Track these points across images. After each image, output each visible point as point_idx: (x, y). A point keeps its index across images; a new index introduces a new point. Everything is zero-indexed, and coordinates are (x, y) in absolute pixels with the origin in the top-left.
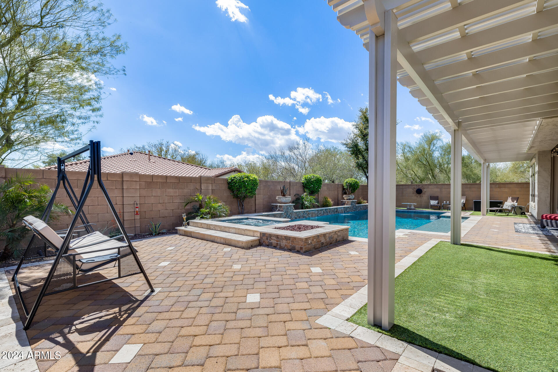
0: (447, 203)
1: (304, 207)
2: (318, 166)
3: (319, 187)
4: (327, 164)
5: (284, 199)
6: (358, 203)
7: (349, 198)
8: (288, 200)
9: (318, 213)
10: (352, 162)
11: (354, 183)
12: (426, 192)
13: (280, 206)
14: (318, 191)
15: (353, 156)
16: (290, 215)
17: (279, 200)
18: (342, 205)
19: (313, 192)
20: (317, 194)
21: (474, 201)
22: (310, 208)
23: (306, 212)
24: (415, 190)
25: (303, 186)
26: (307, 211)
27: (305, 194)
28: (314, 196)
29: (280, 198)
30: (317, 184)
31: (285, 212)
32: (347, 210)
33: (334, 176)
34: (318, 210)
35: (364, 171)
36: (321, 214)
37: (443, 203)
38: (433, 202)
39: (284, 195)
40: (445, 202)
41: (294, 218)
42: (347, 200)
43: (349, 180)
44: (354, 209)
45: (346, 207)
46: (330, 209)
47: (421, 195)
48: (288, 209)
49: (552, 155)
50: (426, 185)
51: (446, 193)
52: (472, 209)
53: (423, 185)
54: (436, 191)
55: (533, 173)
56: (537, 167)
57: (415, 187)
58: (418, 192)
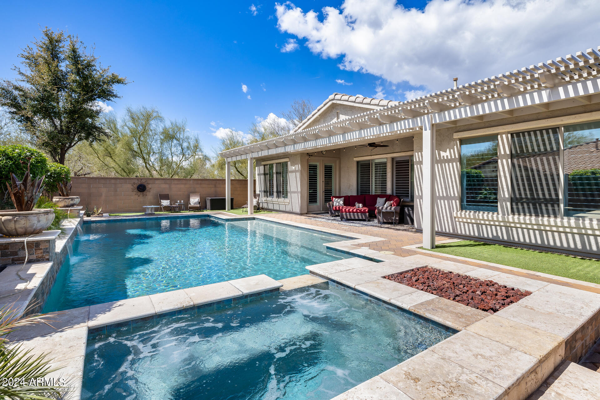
0: (181, 203)
12: (151, 188)
21: (210, 199)
24: (135, 186)
38: (165, 203)
40: (178, 201)
47: (145, 193)
49: (307, 157)
50: (151, 179)
51: (176, 190)
52: (205, 208)
53: (147, 179)
54: (164, 188)
55: (274, 171)
56: (298, 167)
57: (136, 182)
58: (141, 189)
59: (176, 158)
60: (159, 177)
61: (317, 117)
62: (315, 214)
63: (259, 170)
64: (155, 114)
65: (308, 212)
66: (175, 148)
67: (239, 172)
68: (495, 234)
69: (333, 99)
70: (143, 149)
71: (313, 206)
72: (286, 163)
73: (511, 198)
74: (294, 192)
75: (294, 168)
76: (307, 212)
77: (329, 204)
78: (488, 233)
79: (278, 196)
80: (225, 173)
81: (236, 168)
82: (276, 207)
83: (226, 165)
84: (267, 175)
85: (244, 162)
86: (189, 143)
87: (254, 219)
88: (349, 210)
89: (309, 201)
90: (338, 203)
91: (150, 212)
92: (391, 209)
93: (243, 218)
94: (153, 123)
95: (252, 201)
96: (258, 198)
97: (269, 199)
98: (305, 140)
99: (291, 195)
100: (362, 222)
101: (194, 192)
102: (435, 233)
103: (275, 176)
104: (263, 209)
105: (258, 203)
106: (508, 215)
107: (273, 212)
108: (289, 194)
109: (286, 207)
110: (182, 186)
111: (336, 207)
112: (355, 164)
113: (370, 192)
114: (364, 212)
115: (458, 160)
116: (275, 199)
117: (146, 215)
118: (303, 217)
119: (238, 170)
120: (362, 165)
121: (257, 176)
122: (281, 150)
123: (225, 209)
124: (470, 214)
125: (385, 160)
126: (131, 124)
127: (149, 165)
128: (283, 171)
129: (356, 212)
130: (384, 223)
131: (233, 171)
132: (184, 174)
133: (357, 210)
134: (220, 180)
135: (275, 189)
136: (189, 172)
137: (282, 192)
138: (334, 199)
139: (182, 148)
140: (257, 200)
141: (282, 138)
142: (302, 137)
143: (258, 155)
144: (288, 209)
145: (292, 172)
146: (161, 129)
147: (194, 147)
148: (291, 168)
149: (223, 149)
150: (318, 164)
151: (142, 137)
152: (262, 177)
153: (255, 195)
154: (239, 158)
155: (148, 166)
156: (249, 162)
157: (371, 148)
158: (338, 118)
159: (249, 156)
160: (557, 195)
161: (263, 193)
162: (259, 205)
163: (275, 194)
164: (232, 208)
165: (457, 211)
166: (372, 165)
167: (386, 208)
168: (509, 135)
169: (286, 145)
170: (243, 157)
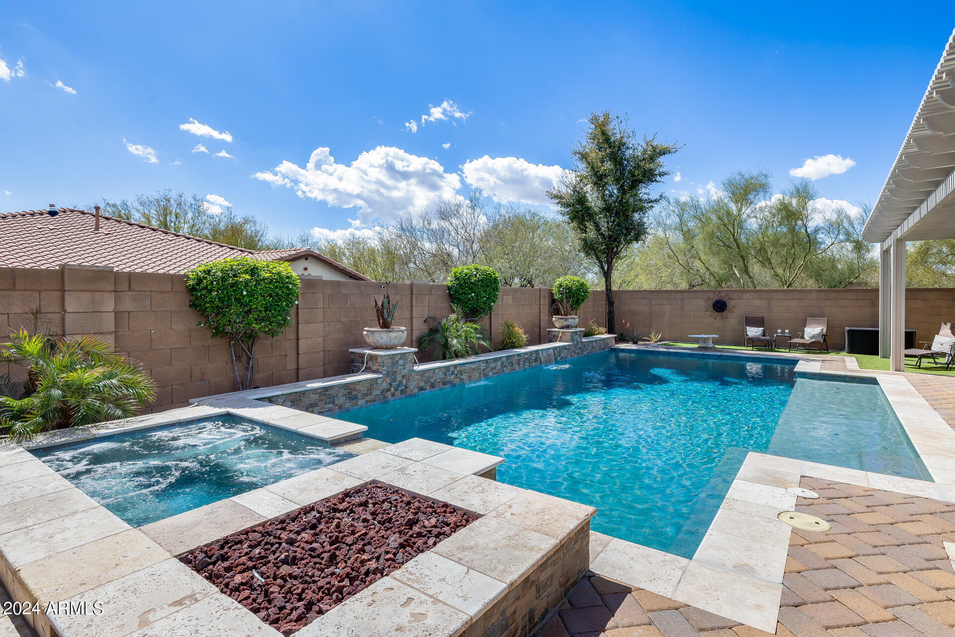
0: (784, 333)
1: (450, 353)
2: (499, 248)
3: (492, 297)
4: (517, 244)
5: (382, 336)
6: (587, 335)
7: (566, 323)
8: (396, 337)
9: (487, 367)
10: (572, 238)
11: (577, 286)
12: (734, 307)
13: (372, 358)
14: (490, 309)
15: (574, 224)
16: (404, 382)
17: (369, 340)
18: (550, 341)
19: (477, 311)
20: (487, 317)
21: (848, 331)
22: (463, 356)
23: (452, 369)
24: (709, 302)
25: (450, 295)
26: (455, 366)
27: (453, 316)
28: (475, 322)
29: (373, 332)
30: (485, 291)
31: (387, 375)
32: (562, 354)
33: (532, 270)
34: (487, 361)
35: (598, 258)
36: (495, 371)
37: (777, 333)
38: (753, 332)
39: (386, 325)
40: (779, 331)
41: (416, 390)
42: (562, 328)
43: (566, 280)
44: (577, 351)
45: (559, 347)
46: (519, 355)
47: (724, 313)
48: (394, 364)
50: (735, 291)
53: (731, 292)
54: (758, 306)
57: (712, 296)
58: (718, 307)
101: (815, 316)
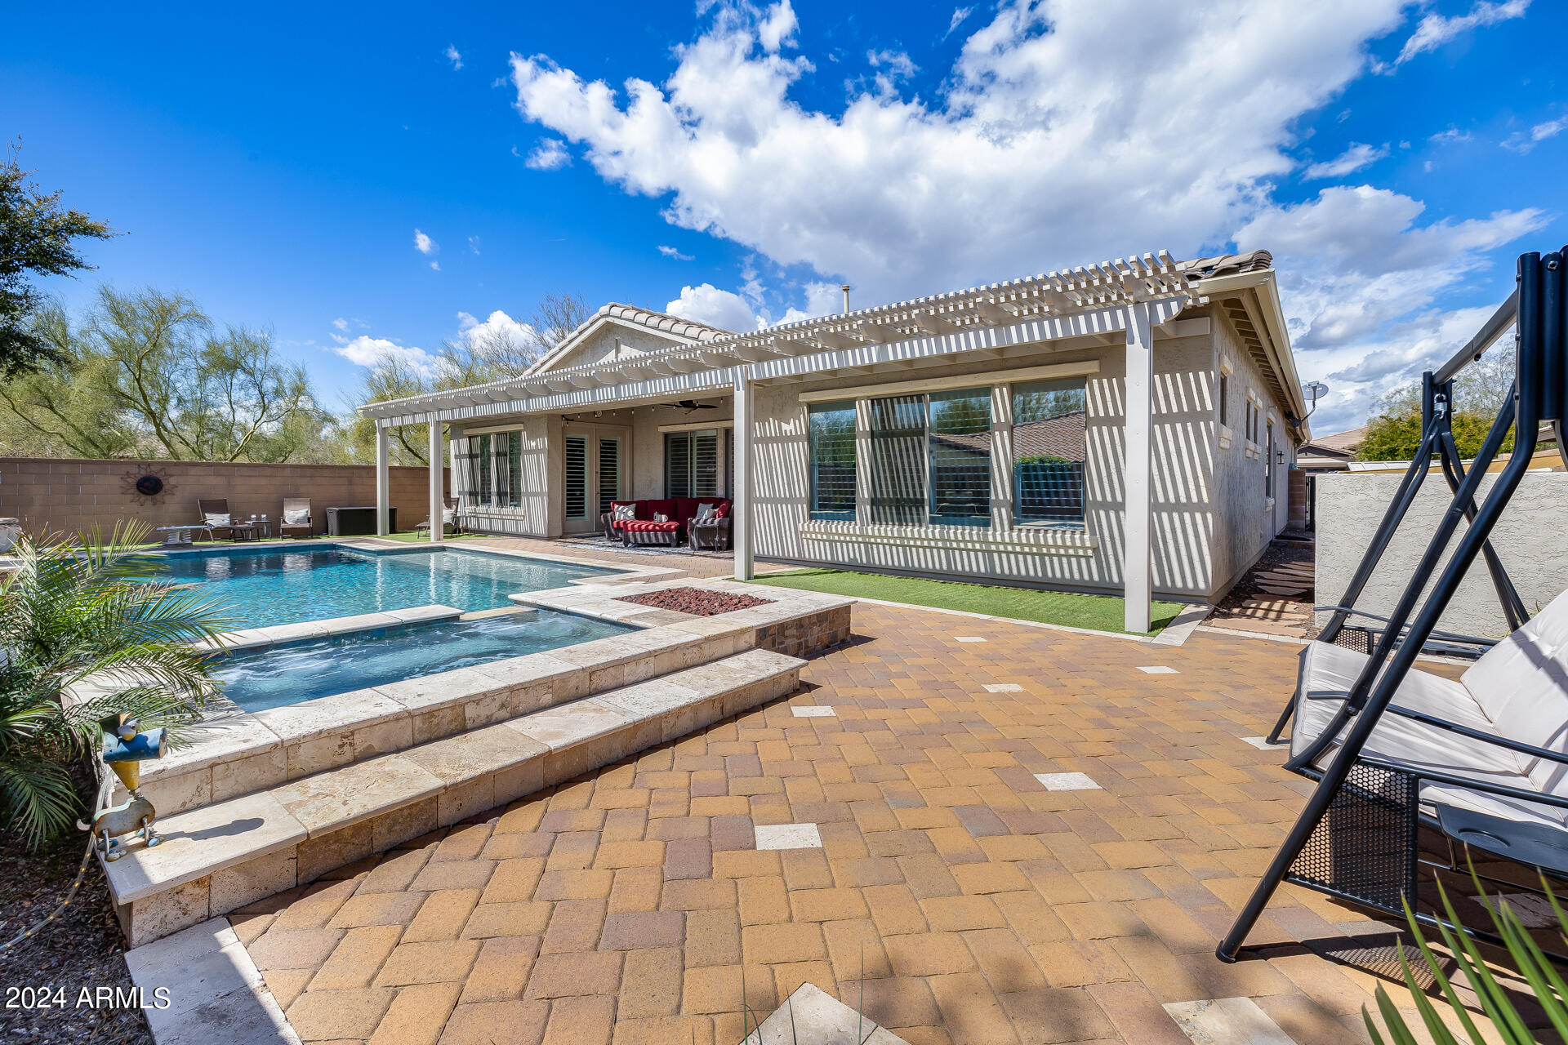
0: (261, 519)
12: (175, 487)
21: (337, 512)
24: (130, 480)
37: (250, 519)
38: (217, 520)
40: (253, 516)
47: (158, 496)
49: (563, 423)
50: (176, 464)
51: (242, 489)
52: (325, 531)
53: (164, 465)
54: (214, 485)
55: (493, 449)
56: (542, 443)
57: (134, 470)
58: (147, 488)
59: (244, 414)
60: (196, 459)
61: (578, 346)
62: (578, 537)
63: (457, 447)
64: (184, 309)
65: (564, 533)
66: (243, 392)
67: (410, 449)
68: (852, 556)
69: (608, 315)
70: (149, 391)
71: (575, 521)
72: (519, 432)
73: (872, 499)
74: (535, 494)
75: (533, 444)
76: (562, 533)
77: (606, 517)
78: (843, 555)
79: (501, 503)
80: (375, 452)
81: (404, 442)
82: (497, 526)
83: (378, 435)
84: (478, 457)
85: (423, 428)
86: (280, 380)
87: (443, 549)
88: (640, 526)
89: (568, 513)
90: (624, 514)
91: (178, 541)
92: (712, 522)
93: (419, 549)
94: (179, 330)
95: (439, 515)
96: (454, 507)
97: (482, 508)
98: (548, 391)
99: (528, 499)
100: (663, 549)
101: (295, 496)
102: (752, 558)
103: (493, 460)
104: (466, 530)
105: (456, 518)
106: (868, 525)
107: (490, 537)
108: (524, 499)
109: (517, 524)
110: (263, 481)
111: (618, 523)
112: (661, 439)
113: (687, 494)
114: (668, 530)
115: (805, 438)
116: (493, 508)
117: (166, 547)
118: (551, 543)
119: (407, 447)
120: (674, 441)
121: (453, 460)
122: (501, 409)
123: (375, 532)
124: (820, 525)
125: (714, 433)
126: (111, 328)
127: (166, 429)
128: (511, 451)
129: (654, 530)
130: (701, 548)
131: (396, 446)
132: (265, 453)
133: (655, 525)
134: (363, 468)
135: (494, 489)
136: (280, 449)
137: (511, 494)
138: (616, 506)
139: (260, 393)
140: (453, 511)
141: (503, 385)
142: (544, 385)
143: (453, 417)
144: (523, 527)
145: (531, 452)
146: (200, 345)
147: (293, 391)
148: (528, 444)
149: (369, 395)
150: (586, 437)
151: (144, 360)
152: (466, 462)
153: (449, 501)
154: (408, 420)
155: (164, 433)
156: (432, 429)
157: (684, 410)
158: (618, 351)
159: (432, 418)
160: (922, 494)
161: (467, 497)
162: (457, 523)
163: (494, 499)
164: (393, 530)
165: (805, 522)
166: (691, 441)
167: (705, 522)
168: (869, 402)
169: (511, 399)
170: (420, 419)
